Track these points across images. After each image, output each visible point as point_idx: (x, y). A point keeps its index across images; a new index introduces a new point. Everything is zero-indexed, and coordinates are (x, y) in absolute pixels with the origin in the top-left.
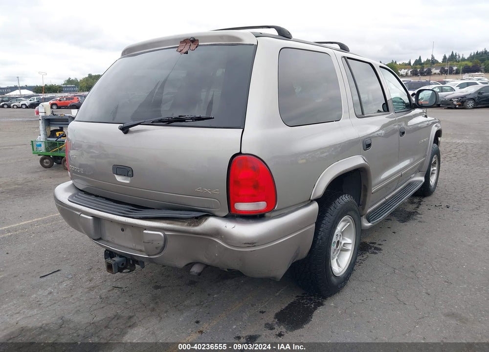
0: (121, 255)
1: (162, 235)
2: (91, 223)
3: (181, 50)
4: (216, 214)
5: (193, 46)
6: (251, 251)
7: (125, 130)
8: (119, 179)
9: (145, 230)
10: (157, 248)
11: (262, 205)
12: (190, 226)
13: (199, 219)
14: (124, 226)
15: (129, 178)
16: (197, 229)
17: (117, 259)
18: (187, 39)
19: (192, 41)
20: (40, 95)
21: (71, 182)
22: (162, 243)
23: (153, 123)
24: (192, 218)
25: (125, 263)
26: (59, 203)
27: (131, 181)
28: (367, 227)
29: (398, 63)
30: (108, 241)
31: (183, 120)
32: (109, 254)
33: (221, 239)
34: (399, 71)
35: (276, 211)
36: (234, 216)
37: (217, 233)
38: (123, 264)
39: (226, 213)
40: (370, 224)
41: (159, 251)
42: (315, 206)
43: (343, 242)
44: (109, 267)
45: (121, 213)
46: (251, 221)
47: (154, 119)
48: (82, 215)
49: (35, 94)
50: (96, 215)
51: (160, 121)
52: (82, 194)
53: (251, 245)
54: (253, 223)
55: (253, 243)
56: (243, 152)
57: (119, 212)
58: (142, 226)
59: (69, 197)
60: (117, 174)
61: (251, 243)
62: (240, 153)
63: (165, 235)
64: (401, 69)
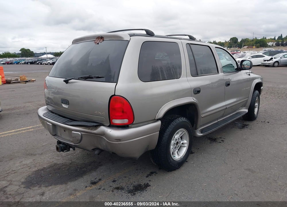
0: (64, 144)
1: (80, 134)
2: (51, 127)
3: (96, 42)
4: (105, 124)
5: (101, 40)
6: (119, 143)
7: (67, 82)
8: (64, 105)
9: (73, 131)
10: (78, 140)
11: (126, 121)
12: (92, 130)
13: (97, 127)
14: (65, 129)
15: (68, 106)
16: (95, 132)
17: (61, 145)
18: (99, 37)
19: (101, 38)
20: (57, 57)
21: (46, 107)
22: (80, 138)
23: (79, 79)
24: (93, 126)
25: (65, 147)
26: (39, 117)
27: (68, 107)
28: (199, 135)
29: (267, 38)
30: (58, 136)
31: (92, 78)
32: (59, 142)
33: (106, 137)
34: (268, 43)
35: (134, 124)
36: (112, 126)
37: (104, 134)
38: (64, 148)
39: (109, 125)
40: (202, 134)
41: (78, 142)
42: (159, 123)
43: (182, 142)
44: (57, 149)
45: (64, 122)
46: (120, 129)
47: (79, 77)
48: (47, 123)
49: (55, 57)
50: (53, 123)
51: (82, 78)
52: (50, 112)
53: (118, 140)
54: (121, 130)
55: (120, 140)
56: (116, 94)
57: (63, 122)
58: (71, 129)
59: (43, 114)
60: (62, 103)
61: (119, 139)
62: (115, 95)
63: (81, 134)
64: (269, 42)
